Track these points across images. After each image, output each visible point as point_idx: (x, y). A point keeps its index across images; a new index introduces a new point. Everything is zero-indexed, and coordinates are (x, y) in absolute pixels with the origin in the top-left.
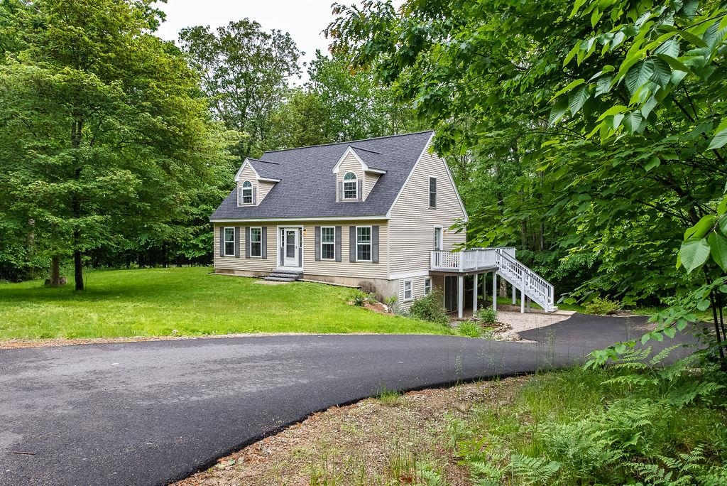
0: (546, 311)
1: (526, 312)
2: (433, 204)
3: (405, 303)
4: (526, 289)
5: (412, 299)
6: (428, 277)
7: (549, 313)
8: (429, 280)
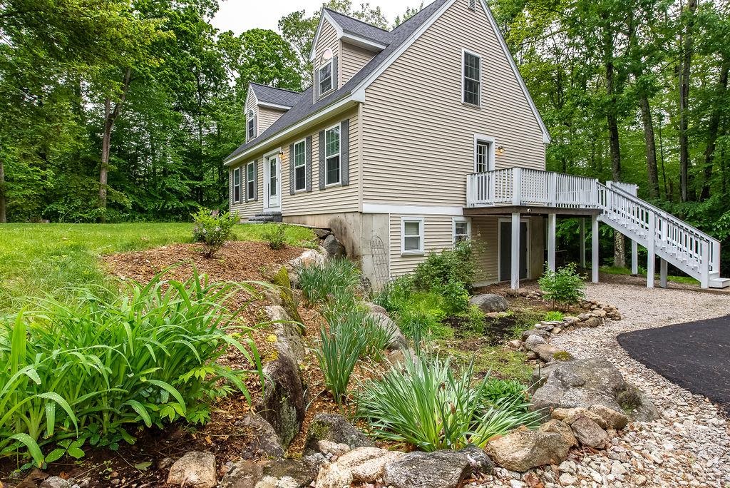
0: (704, 286)
1: (656, 286)
2: (472, 96)
3: (403, 256)
4: (659, 245)
5: (422, 250)
6: (462, 219)
7: (712, 290)
8: (464, 225)
